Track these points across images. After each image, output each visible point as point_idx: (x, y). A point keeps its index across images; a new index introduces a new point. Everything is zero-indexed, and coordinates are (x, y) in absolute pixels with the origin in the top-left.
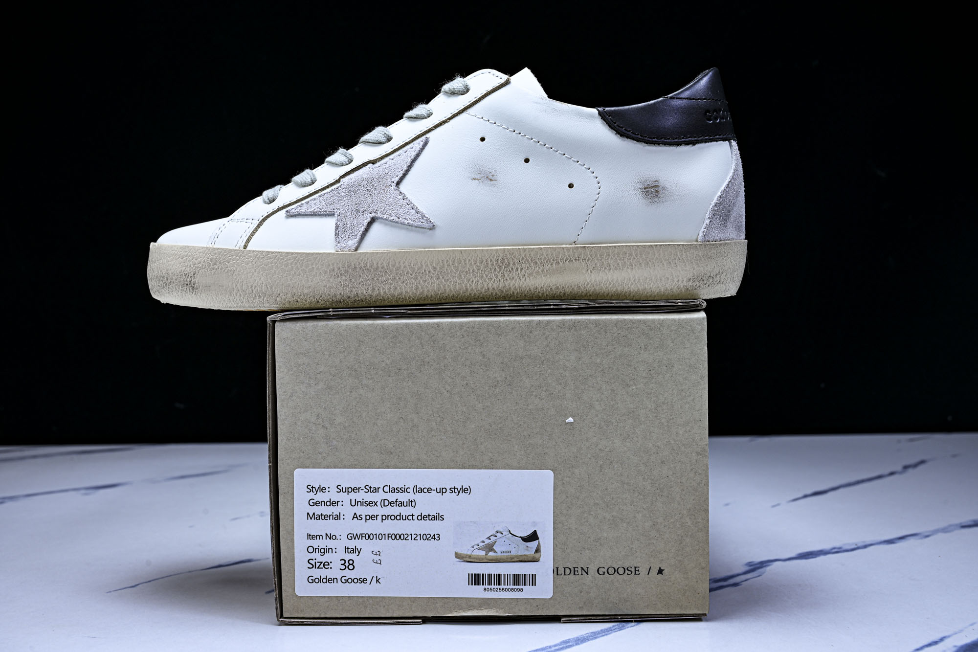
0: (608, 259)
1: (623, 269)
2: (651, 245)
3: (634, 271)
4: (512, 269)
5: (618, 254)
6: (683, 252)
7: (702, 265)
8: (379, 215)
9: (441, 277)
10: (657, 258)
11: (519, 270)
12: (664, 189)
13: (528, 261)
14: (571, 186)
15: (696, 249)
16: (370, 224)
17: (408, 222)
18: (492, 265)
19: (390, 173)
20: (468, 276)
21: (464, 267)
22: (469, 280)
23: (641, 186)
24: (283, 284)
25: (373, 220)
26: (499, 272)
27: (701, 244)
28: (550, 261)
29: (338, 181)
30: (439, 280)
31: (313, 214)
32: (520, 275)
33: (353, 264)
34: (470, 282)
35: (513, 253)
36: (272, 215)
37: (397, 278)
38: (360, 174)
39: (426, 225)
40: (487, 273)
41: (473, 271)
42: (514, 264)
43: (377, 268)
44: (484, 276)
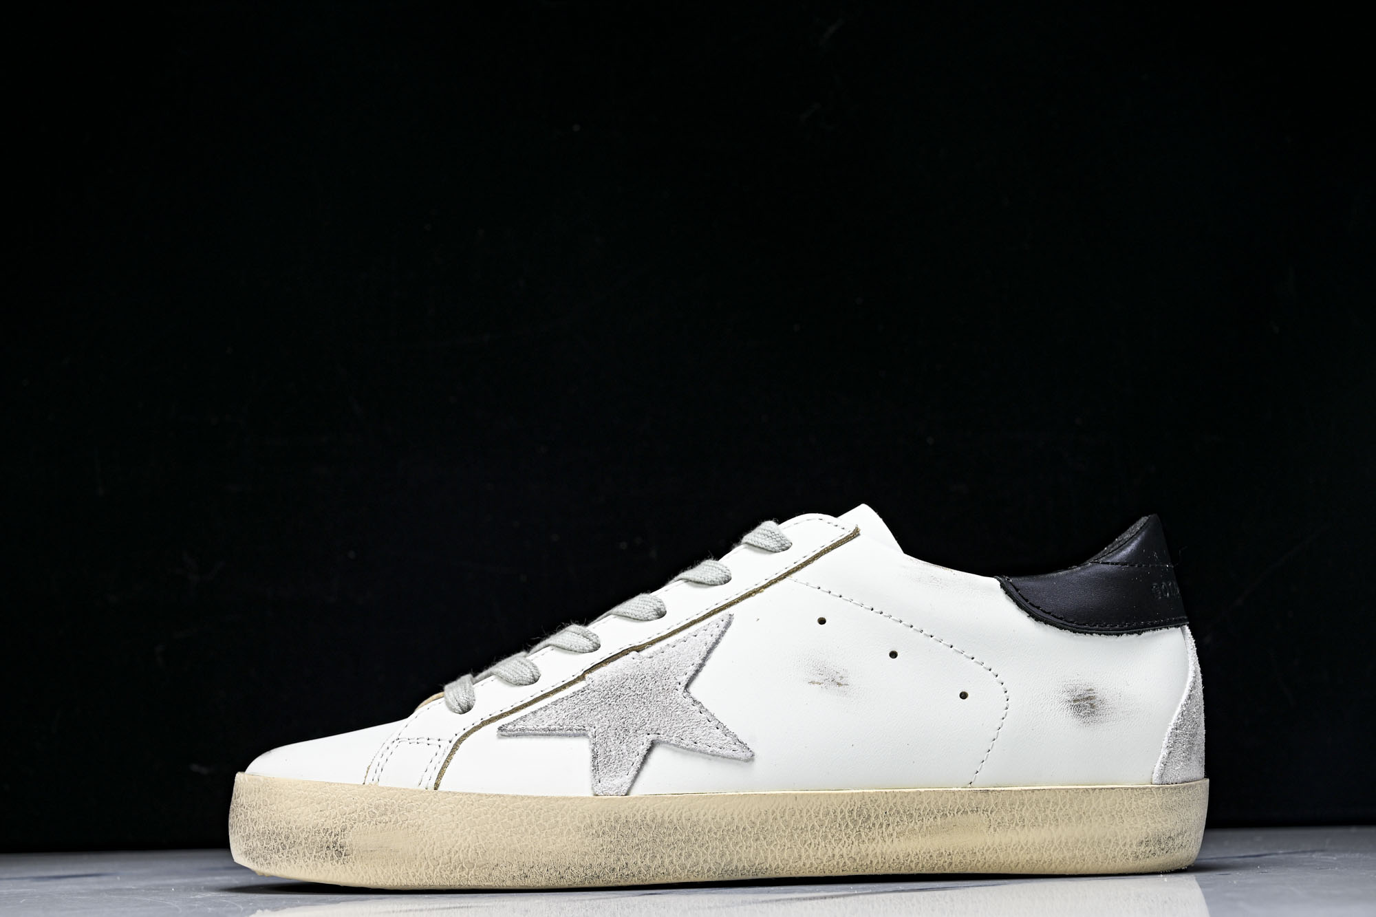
0: (1021, 810)
1: (1043, 826)
2: (1087, 789)
3: (1060, 828)
4: (874, 825)
5: (1037, 802)
6: (1133, 799)
7: (1160, 820)
8: (663, 737)
9: (761, 837)
10: (1094, 809)
11: (884, 826)
12: (1102, 702)
13: (899, 813)
14: (964, 696)
15: (1151, 796)
16: (650, 750)
17: (711, 749)
18: (843, 818)
19: (672, 668)
20: (804, 835)
21: (799, 822)
22: (805, 841)
23: (1069, 698)
24: (504, 849)
25: (653, 745)
26: (852, 830)
27: (1159, 788)
28: (932, 813)
29: (582, 678)
30: (759, 842)
31: (549, 733)
32: (885, 834)
33: (623, 815)
34: (806, 846)
35: (876, 800)
36: (472, 733)
37: (693, 839)
38: (619, 667)
39: (740, 754)
40: (833, 831)
41: (813, 828)
42: (877, 817)
43: (663, 822)
44: (830, 836)
